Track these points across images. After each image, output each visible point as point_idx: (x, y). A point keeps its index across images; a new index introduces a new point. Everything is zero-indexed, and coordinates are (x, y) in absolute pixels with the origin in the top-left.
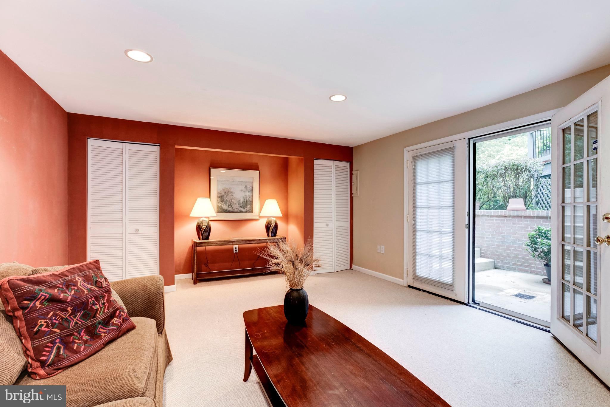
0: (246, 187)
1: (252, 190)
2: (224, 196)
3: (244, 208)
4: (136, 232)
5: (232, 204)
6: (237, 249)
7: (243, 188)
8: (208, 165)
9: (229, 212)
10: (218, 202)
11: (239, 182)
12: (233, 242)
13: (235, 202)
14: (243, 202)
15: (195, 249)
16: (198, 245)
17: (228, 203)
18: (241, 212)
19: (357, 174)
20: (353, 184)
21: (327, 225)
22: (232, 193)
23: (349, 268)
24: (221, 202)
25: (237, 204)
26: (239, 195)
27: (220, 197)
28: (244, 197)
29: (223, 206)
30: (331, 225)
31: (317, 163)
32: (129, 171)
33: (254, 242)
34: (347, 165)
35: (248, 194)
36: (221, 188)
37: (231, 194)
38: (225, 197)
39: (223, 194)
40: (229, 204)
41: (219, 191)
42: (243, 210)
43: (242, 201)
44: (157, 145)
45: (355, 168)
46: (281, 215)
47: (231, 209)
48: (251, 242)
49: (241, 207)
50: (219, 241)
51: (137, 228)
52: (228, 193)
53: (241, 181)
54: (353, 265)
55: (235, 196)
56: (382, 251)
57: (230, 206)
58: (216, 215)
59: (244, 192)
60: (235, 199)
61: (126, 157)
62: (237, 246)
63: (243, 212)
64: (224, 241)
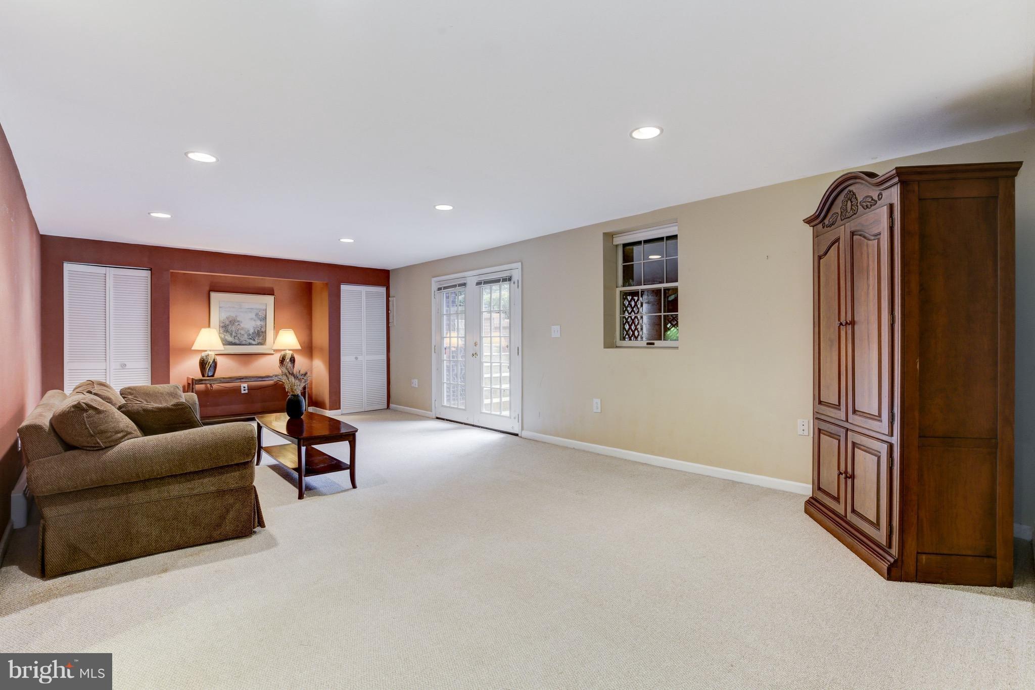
0: (257, 315)
1: (265, 318)
2: (228, 325)
3: (254, 340)
4: (122, 367)
5: (239, 335)
6: (246, 388)
7: (253, 316)
8: (207, 288)
9: (235, 344)
10: (221, 333)
11: (248, 309)
12: (241, 379)
13: (242, 332)
14: (253, 333)
15: (194, 387)
16: (197, 383)
17: (233, 334)
18: (250, 344)
19: (393, 301)
20: (389, 312)
21: (356, 358)
22: (238, 321)
23: (386, 407)
24: (225, 333)
25: (246, 336)
26: (249, 324)
27: (223, 327)
28: (255, 326)
29: (226, 337)
30: (360, 358)
31: (344, 288)
32: (114, 299)
33: (268, 379)
34: (383, 290)
35: (259, 323)
36: (224, 316)
37: (237, 324)
38: (230, 327)
39: (227, 323)
40: (235, 334)
41: (222, 319)
42: (253, 342)
43: (251, 331)
44: (147, 270)
45: (392, 293)
46: (299, 347)
47: (237, 341)
48: (264, 379)
49: (251, 339)
50: (224, 378)
51: (125, 363)
52: (233, 322)
53: (250, 307)
54: (392, 404)
55: (242, 325)
56: (415, 385)
57: (236, 338)
58: (223, 349)
59: (254, 320)
60: (242, 329)
61: (110, 283)
62: (246, 385)
63: (253, 345)
64: (230, 378)
